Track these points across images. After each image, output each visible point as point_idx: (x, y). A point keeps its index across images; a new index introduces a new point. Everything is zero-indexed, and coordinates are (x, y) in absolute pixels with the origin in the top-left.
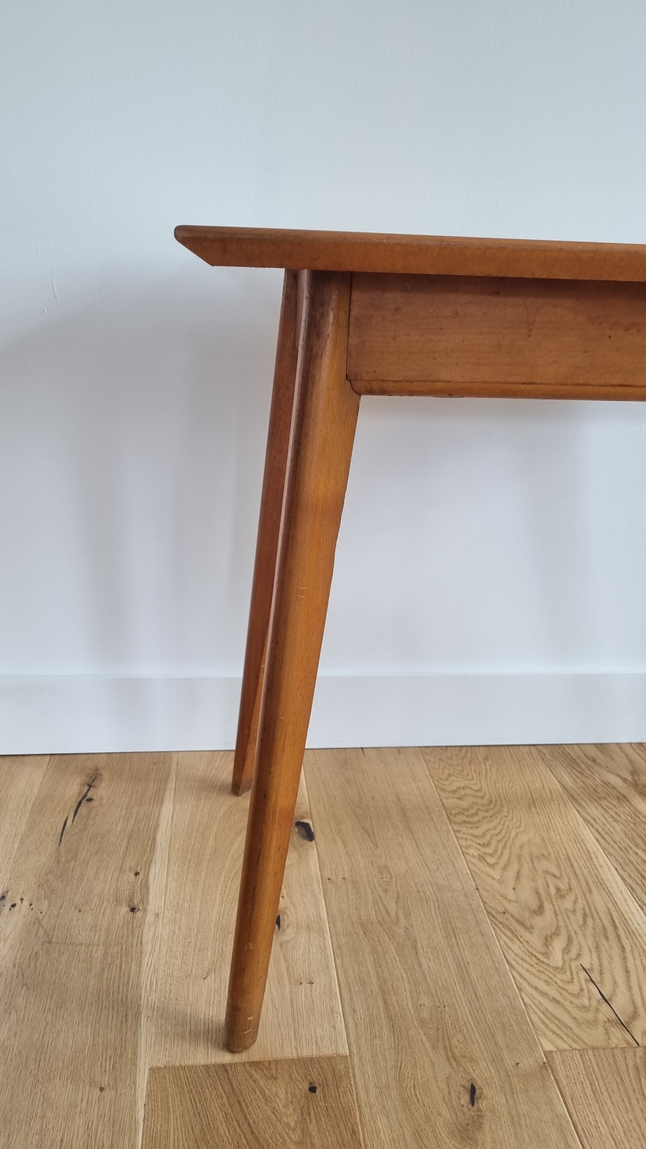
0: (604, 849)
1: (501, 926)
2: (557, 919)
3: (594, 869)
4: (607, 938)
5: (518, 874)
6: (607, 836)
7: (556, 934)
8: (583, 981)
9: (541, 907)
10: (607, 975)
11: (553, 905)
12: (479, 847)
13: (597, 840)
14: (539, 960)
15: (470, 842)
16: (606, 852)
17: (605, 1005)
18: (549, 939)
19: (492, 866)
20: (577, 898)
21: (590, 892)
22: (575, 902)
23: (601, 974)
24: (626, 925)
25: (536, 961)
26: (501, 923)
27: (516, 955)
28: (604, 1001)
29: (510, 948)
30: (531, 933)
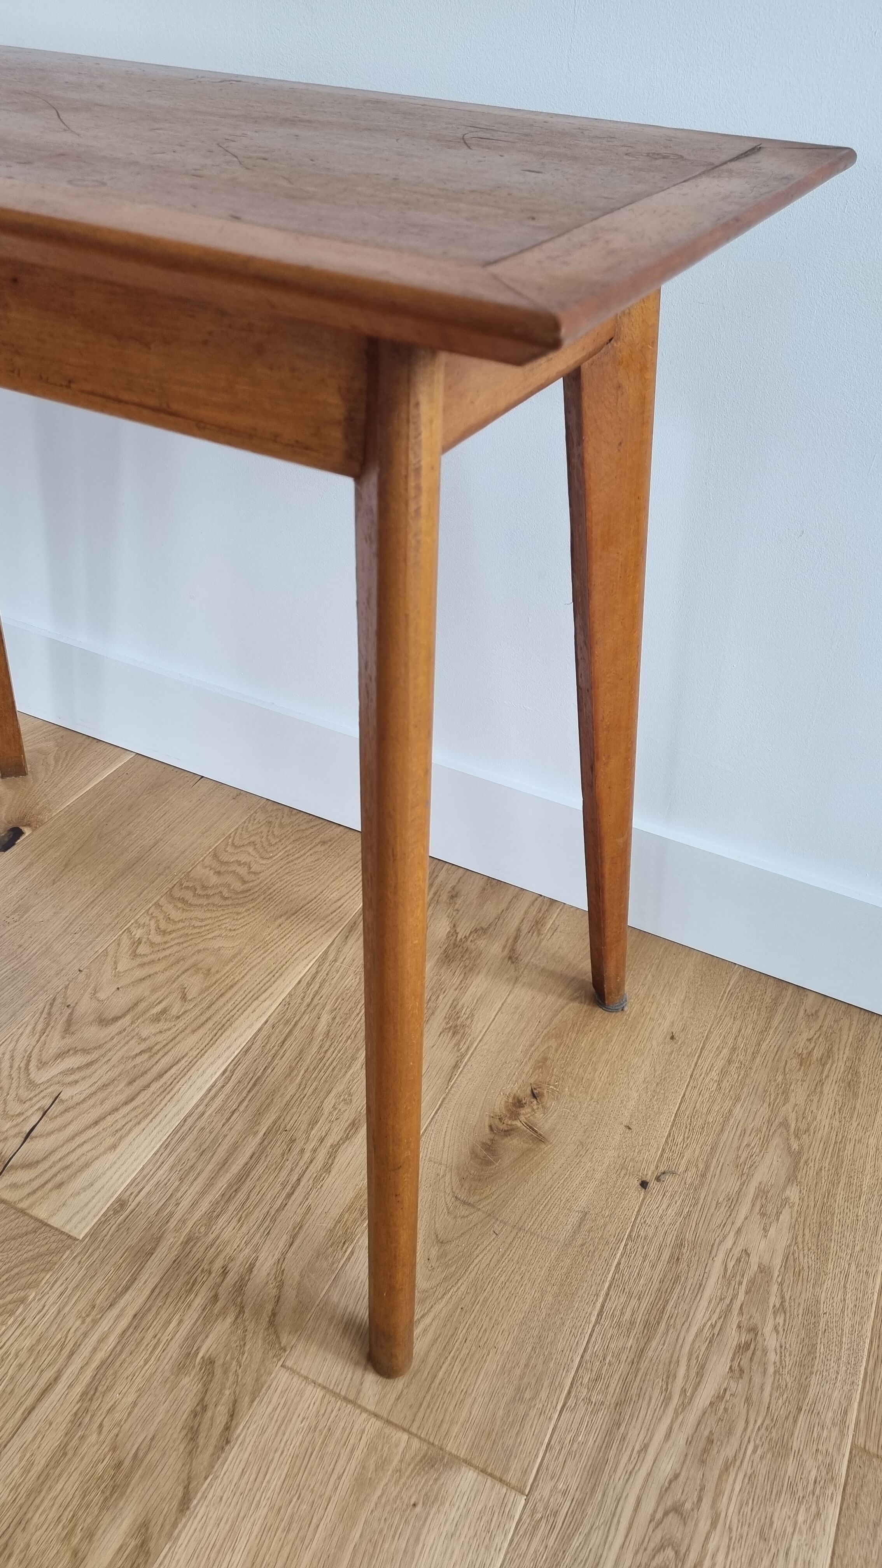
0: (290, 995)
1: (44, 1015)
2: (112, 1038)
3: (240, 1011)
4: (130, 1083)
5: (150, 976)
6: (318, 985)
7: (85, 1051)
8: (36, 1107)
9: (116, 1019)
10: (68, 1116)
11: (132, 1023)
12: (153, 932)
13: (300, 982)
14: (27, 1065)
15: (152, 922)
16: (287, 1000)
17: (20, 1140)
18: (71, 1052)
19: (134, 955)
20: (169, 1029)
21: (193, 1031)
22: (161, 1032)
23: (66, 1110)
24: (177, 1080)
25: (23, 1065)
26: (49, 1014)
27: (13, 1050)
28: (25, 1135)
29: (17, 1041)
30: (63, 1038)
